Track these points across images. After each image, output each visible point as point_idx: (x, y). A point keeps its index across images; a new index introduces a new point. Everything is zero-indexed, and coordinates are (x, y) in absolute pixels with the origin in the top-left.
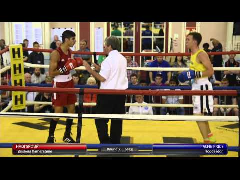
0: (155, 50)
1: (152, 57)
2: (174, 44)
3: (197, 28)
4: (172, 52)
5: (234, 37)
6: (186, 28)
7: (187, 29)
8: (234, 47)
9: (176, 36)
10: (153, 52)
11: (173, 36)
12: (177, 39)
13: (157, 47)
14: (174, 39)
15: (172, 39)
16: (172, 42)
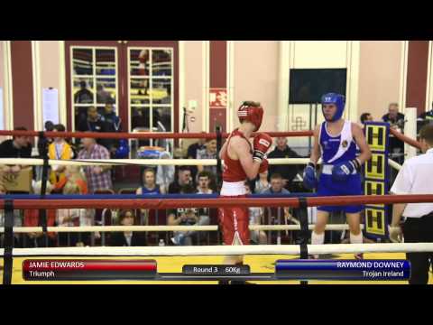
0: (155, 129)
1: (151, 141)
2: (189, 118)
3: (227, 89)
4: (186, 131)
5: (291, 106)
6: (208, 89)
7: (211, 91)
8: (291, 124)
9: (192, 104)
10: (152, 130)
11: (187, 103)
12: (194, 108)
13: (159, 123)
14: (189, 109)
15: (185, 110)
16: (185, 114)
